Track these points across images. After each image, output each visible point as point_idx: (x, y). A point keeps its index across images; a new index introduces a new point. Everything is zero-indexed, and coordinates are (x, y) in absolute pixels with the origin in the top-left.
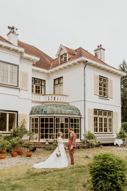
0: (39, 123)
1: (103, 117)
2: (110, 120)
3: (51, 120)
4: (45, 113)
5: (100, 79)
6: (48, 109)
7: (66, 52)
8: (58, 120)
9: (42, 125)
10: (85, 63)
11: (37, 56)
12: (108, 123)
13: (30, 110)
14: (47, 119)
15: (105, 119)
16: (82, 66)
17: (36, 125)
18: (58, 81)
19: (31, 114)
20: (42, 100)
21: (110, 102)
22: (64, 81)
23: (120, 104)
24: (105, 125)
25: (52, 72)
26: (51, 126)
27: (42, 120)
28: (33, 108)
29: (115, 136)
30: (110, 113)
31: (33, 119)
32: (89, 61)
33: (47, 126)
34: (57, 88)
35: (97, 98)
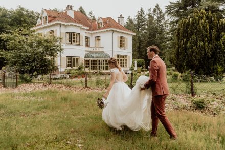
0: (90, 62)
1: (122, 59)
2: (126, 60)
3: (96, 61)
4: (93, 57)
5: (121, 38)
6: (94, 55)
7: (102, 21)
8: (99, 61)
9: (91, 64)
10: (113, 31)
11: (88, 27)
12: (122, 62)
13: (84, 55)
14: (94, 61)
15: (124, 60)
16: (111, 33)
17: (88, 64)
18: (97, 39)
19: (85, 57)
20: (89, 50)
21: (126, 50)
22: (101, 38)
23: (131, 51)
24: (123, 63)
25: (94, 33)
26: (96, 64)
27: (91, 61)
28: (86, 55)
29: (129, 69)
30: (126, 56)
31: (86, 61)
32: (115, 29)
33: (94, 64)
34: (97, 42)
35: (119, 49)
